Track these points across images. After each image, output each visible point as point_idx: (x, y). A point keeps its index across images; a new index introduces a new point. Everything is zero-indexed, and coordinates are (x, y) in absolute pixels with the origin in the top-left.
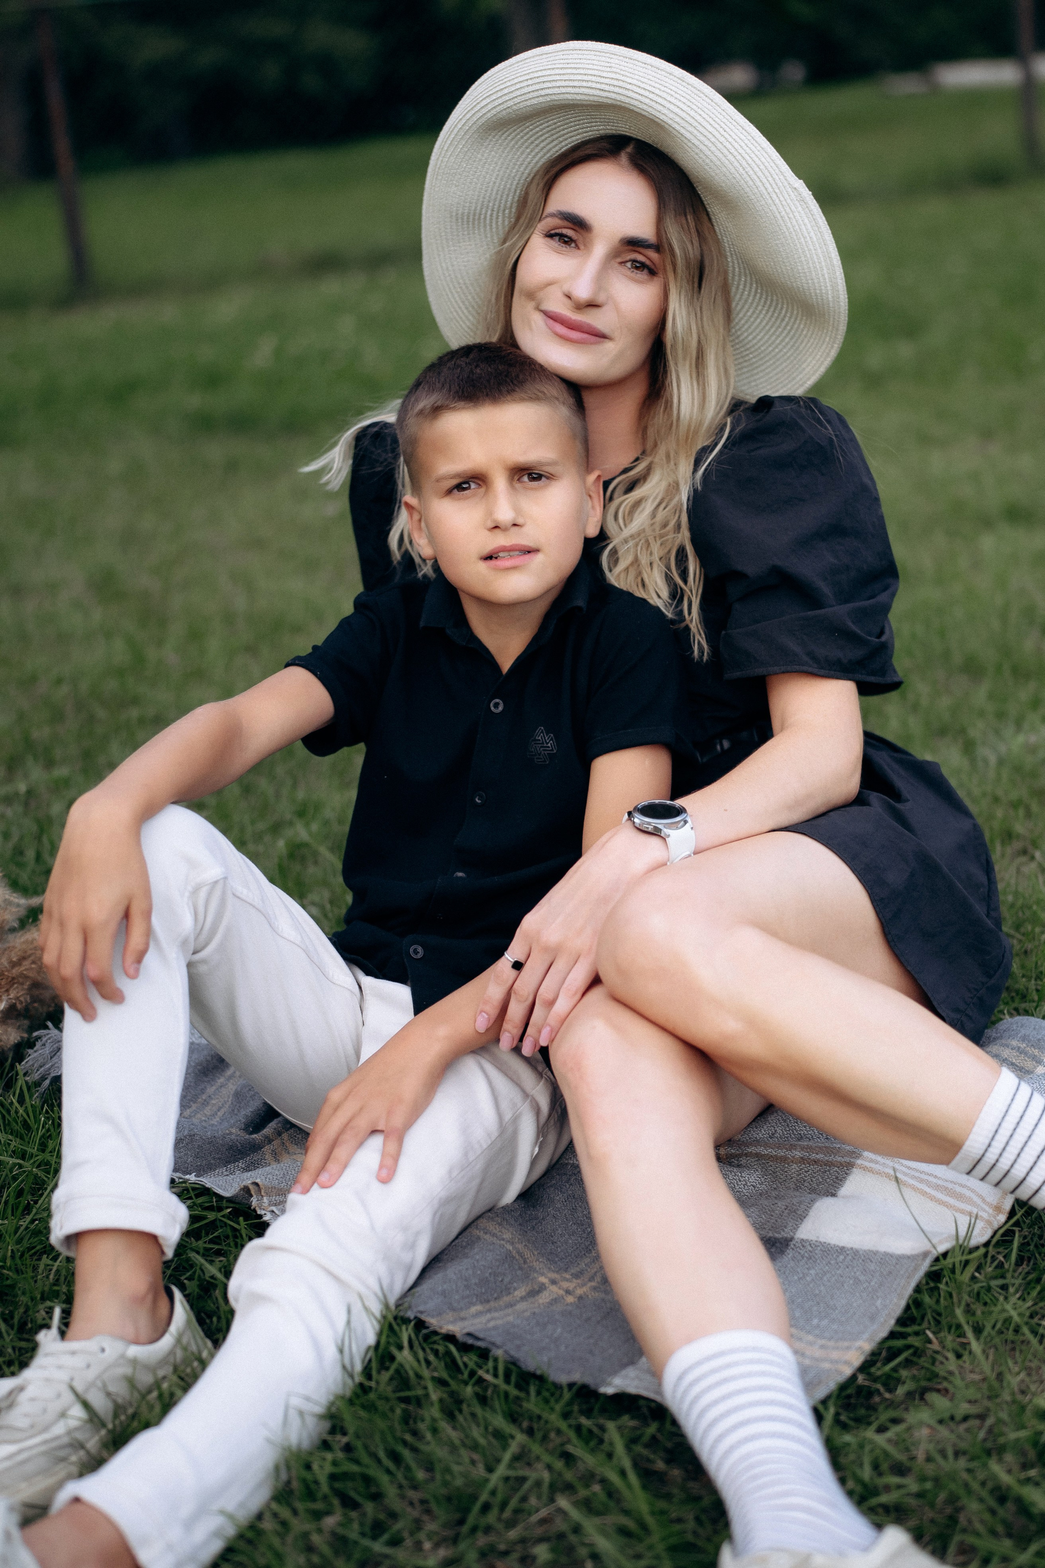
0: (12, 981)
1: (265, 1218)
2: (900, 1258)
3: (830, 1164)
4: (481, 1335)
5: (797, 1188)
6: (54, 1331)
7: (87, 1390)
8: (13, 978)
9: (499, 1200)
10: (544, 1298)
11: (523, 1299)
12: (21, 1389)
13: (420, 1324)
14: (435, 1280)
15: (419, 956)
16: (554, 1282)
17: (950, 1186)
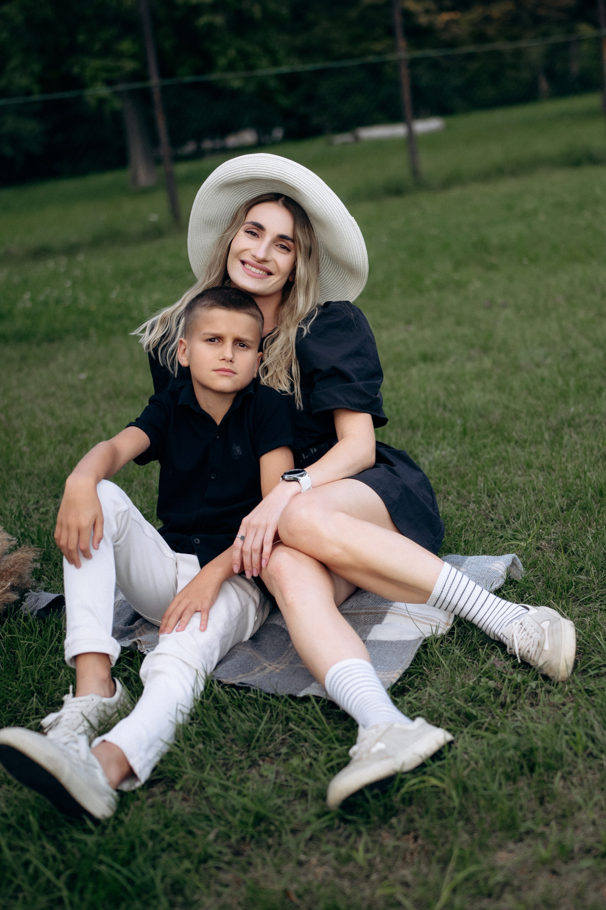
0: (11, 574)
1: (144, 653)
2: (410, 642)
3: (377, 613)
4: (246, 683)
5: (365, 624)
6: (71, 694)
7: (88, 715)
8: (12, 572)
9: (242, 640)
10: (267, 671)
11: (258, 672)
12: (61, 717)
13: (219, 682)
14: (223, 667)
15: (198, 543)
16: (270, 665)
17: (427, 617)
